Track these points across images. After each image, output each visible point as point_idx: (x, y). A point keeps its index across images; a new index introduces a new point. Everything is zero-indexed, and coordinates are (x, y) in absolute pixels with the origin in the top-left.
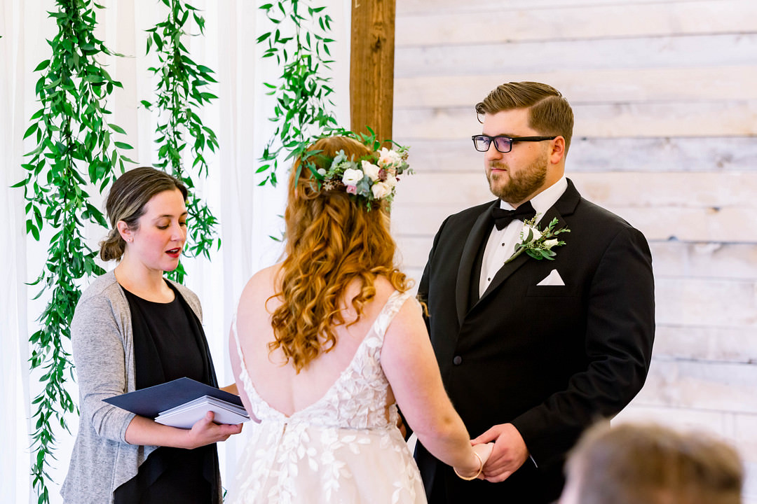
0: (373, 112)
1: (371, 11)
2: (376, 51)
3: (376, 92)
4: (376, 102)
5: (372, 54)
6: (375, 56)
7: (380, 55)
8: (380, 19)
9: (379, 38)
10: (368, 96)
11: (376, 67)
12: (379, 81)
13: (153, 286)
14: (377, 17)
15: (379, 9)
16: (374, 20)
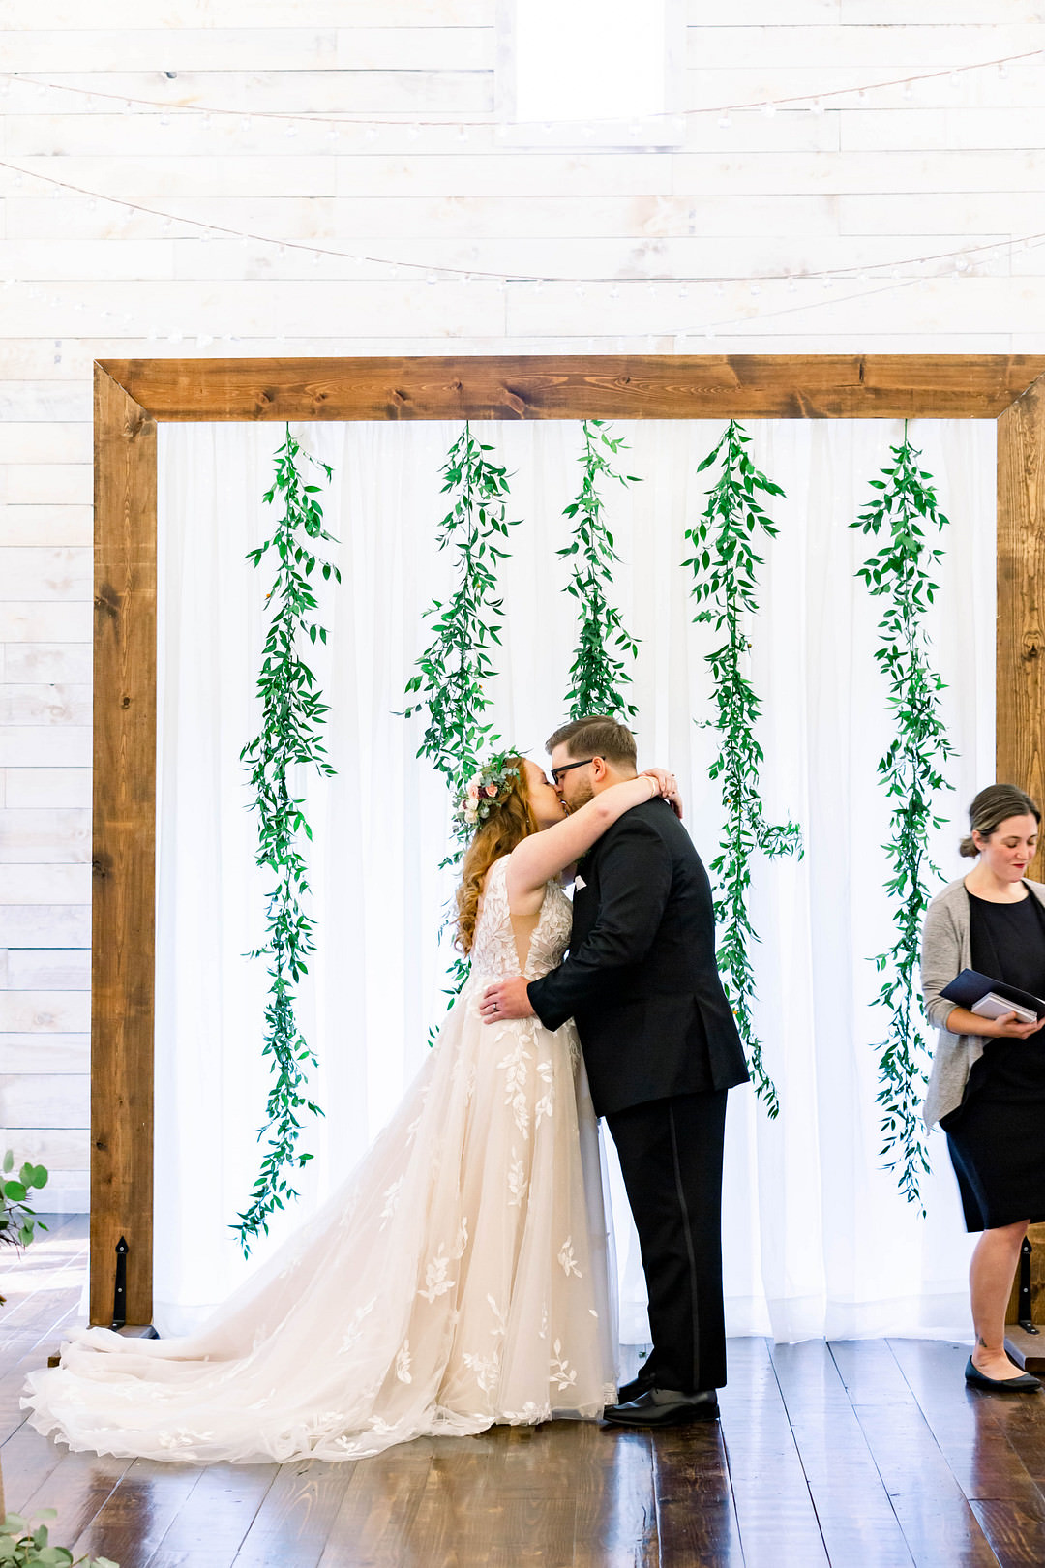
0: (1028, 721)
1: (1020, 621)
2: (1029, 660)
3: (1032, 701)
4: (1031, 711)
5: (1023, 663)
6: (1029, 666)
7: (1037, 664)
8: (1035, 627)
9: (1034, 646)
10: (1017, 706)
11: (1030, 676)
12: (1035, 690)
13: (1002, 883)
14: (1030, 626)
15: (1032, 618)
16: (1025, 630)
